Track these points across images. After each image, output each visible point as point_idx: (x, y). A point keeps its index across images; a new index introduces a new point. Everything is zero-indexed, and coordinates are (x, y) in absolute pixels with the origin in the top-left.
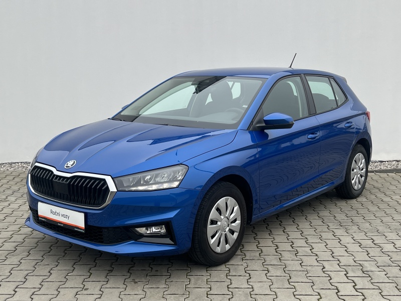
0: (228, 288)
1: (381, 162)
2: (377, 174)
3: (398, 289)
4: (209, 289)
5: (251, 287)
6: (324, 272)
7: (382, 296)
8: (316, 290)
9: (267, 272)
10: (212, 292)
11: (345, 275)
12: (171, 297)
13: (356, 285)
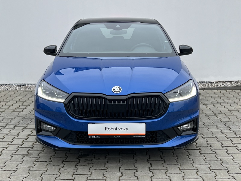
0: (60, 170)
1: (210, 82)
2: (205, 90)
3: (180, 169)
4: (45, 171)
5: (76, 169)
6: (133, 158)
7: (166, 174)
8: (121, 171)
9: (93, 158)
10: (46, 173)
11: (148, 159)
12: (14, 177)
13: (151, 167)
